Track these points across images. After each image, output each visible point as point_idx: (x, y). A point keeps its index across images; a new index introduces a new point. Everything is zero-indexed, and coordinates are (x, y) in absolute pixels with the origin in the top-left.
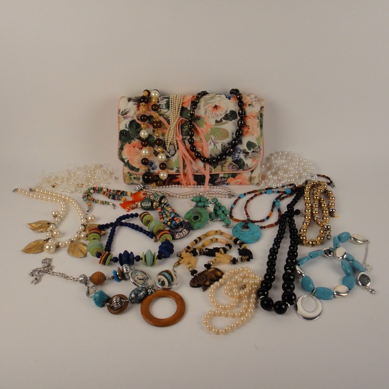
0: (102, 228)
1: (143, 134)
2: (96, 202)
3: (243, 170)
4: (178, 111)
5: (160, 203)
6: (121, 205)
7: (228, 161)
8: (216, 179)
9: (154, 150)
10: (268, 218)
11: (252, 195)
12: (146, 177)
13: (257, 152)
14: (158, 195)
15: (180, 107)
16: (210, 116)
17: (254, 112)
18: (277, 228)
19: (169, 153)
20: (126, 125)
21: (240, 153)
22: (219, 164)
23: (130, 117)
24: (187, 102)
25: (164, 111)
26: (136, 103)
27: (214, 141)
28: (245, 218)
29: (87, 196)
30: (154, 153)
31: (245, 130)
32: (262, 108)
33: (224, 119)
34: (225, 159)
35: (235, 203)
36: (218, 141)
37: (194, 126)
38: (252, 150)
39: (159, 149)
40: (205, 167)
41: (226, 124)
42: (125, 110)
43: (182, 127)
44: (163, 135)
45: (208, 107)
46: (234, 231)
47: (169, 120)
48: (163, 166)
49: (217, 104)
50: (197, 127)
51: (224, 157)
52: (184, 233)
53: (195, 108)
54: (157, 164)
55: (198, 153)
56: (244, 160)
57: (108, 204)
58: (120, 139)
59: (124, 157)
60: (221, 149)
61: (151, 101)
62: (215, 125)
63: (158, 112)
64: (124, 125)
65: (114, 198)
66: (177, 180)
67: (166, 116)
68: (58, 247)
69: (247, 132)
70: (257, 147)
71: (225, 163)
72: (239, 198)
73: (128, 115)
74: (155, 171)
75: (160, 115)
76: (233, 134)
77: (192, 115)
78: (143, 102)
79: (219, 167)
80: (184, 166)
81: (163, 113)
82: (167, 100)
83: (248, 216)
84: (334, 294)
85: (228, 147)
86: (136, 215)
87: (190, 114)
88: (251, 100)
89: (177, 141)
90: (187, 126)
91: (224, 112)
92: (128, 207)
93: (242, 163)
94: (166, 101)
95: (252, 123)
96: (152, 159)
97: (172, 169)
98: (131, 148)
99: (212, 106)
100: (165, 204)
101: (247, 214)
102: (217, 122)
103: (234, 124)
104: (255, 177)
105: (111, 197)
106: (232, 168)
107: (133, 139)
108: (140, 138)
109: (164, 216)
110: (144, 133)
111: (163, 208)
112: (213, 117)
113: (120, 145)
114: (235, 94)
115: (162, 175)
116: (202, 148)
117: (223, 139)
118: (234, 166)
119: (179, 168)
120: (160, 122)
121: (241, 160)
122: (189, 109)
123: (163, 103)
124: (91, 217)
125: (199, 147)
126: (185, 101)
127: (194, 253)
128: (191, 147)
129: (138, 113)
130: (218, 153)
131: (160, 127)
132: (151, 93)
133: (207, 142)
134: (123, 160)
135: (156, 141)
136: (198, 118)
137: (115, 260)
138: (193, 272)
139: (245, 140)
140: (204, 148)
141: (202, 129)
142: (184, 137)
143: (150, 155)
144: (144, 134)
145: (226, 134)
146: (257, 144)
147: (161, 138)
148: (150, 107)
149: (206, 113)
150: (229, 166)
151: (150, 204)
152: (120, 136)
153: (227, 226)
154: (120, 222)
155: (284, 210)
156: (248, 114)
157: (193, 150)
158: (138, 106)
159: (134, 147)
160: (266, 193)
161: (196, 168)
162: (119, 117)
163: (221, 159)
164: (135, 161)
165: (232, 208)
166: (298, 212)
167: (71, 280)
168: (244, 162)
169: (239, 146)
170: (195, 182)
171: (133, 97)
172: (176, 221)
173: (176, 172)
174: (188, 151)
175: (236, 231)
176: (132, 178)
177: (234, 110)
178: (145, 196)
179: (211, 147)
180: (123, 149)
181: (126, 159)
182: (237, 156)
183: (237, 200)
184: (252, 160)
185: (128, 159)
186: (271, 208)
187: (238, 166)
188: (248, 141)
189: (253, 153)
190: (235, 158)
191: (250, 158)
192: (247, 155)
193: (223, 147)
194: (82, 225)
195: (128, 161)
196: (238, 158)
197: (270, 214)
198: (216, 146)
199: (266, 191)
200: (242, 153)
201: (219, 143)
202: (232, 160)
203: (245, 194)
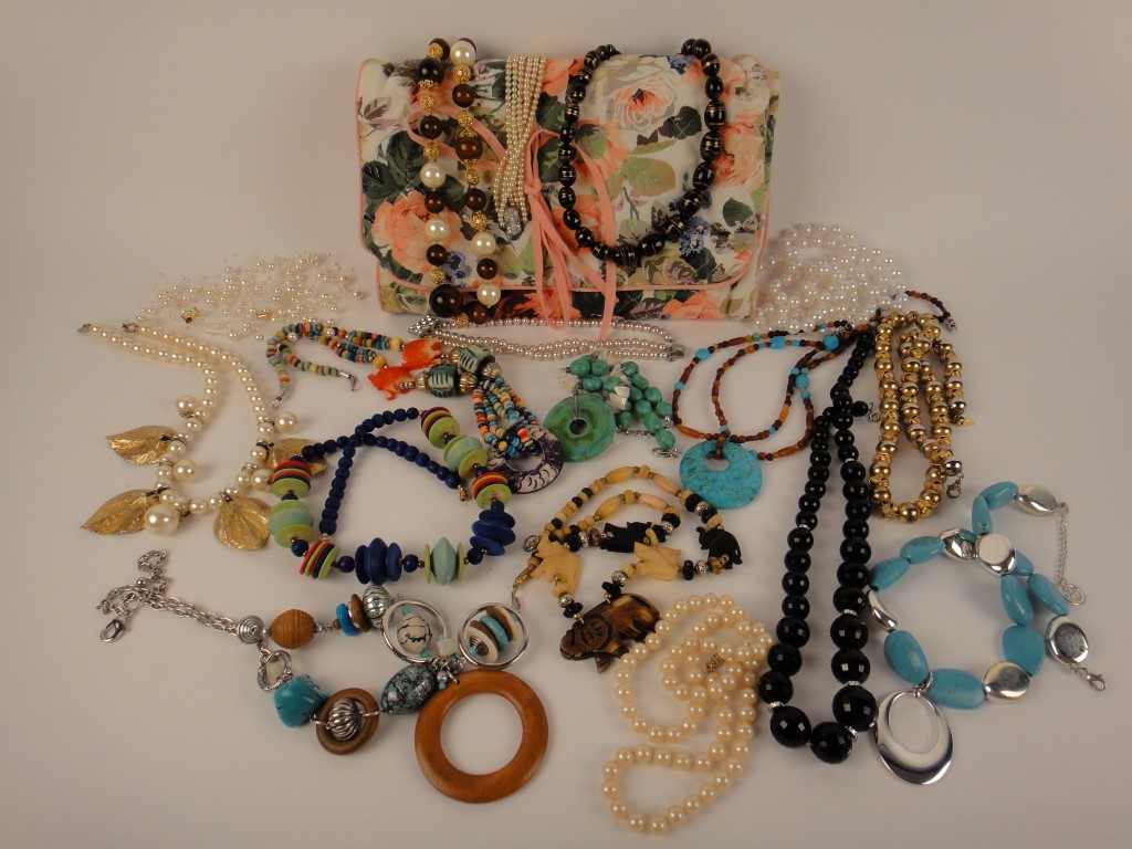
0: (316, 452)
1: (428, 174)
2: (303, 369)
3: (710, 282)
4: (530, 109)
5: (479, 376)
6: (371, 378)
7: (669, 254)
8: (632, 305)
9: (464, 223)
10: (777, 425)
11: (732, 351)
12: (440, 300)
13: (752, 232)
14: (473, 354)
15: (537, 96)
16: (623, 124)
17: (750, 114)
18: (803, 461)
19: (504, 230)
20: (380, 147)
21: (702, 233)
22: (643, 264)
23: (391, 122)
24: (556, 79)
25: (489, 105)
26: (409, 80)
27: (631, 197)
28: (716, 429)
29: (280, 350)
30: (462, 230)
31: (722, 165)
32: (774, 99)
33: (664, 134)
34: (659, 250)
35: (684, 378)
36: (641, 198)
37: (575, 151)
38: (738, 224)
39: (477, 221)
40: (604, 272)
41: (667, 149)
42: (376, 102)
43: (542, 157)
44: (488, 177)
45: (618, 96)
46: (686, 468)
47: (505, 133)
48: (488, 268)
49: (643, 88)
50: (585, 157)
51: (659, 244)
52: (544, 475)
53: (581, 99)
54: (471, 261)
55: (587, 232)
56: (714, 253)
57: (338, 375)
58: (365, 188)
59: (378, 243)
60: (649, 221)
61: (450, 76)
62: (636, 151)
63: (472, 110)
64: (375, 146)
65: (353, 357)
66: (528, 305)
67: (497, 121)
68: (185, 515)
69: (727, 172)
70: (752, 218)
71: (661, 261)
72: (696, 360)
73: (384, 116)
74: (465, 280)
75: (479, 118)
76: (686, 177)
77: (571, 119)
78: (427, 77)
79: (643, 272)
80: (547, 269)
81: (487, 113)
82: (499, 71)
83: (723, 422)
84: (985, 692)
85: (671, 214)
86: (413, 413)
87: (566, 115)
88: (743, 76)
89: (526, 196)
90: (555, 153)
91: (664, 110)
92: (391, 388)
93: (707, 261)
94: (496, 76)
95: (743, 144)
96: (457, 246)
97: (513, 276)
98: (398, 215)
99: (629, 91)
100: (492, 381)
101: (719, 413)
102: (642, 140)
103: (692, 147)
104: (740, 303)
105: (345, 353)
106: (680, 276)
107: (401, 188)
108: (421, 187)
109: (490, 416)
110: (433, 173)
111: (486, 394)
112: (632, 127)
113: (366, 207)
114: (699, 56)
115: (484, 293)
116: (598, 219)
117: (658, 194)
118: (684, 269)
119: (533, 273)
120: (479, 140)
121: (704, 252)
122: (562, 100)
123: (487, 80)
124: (287, 420)
125: (590, 214)
126: (549, 77)
127: (573, 542)
128: (565, 214)
129: (413, 110)
130: (643, 233)
131: (478, 155)
132: (452, 50)
133: (611, 200)
134: (374, 249)
135: (467, 197)
136: (588, 129)
137: (345, 565)
138: (572, 609)
139: (721, 195)
140: (603, 218)
141: (599, 161)
142: (548, 184)
143: (452, 237)
144: (431, 175)
145: (664, 176)
146: (752, 208)
147: (482, 186)
148: (450, 94)
149: (610, 112)
150: (670, 271)
151: (451, 381)
152: (364, 180)
153: (665, 451)
154: (365, 436)
155: (823, 402)
156: (732, 119)
157: (571, 225)
158: (415, 91)
159: (405, 212)
160: (768, 345)
161: (579, 276)
162: (359, 123)
163: (649, 252)
164: (409, 252)
165: (677, 394)
166: (861, 409)
167: (217, 627)
168: (713, 259)
169: (704, 215)
170: (577, 312)
171: (398, 61)
172: (524, 440)
173: (523, 284)
174: (557, 225)
175: (691, 471)
176: (404, 300)
177: (691, 104)
178: (438, 353)
179: (623, 214)
180: (374, 218)
181: (385, 247)
182: (694, 243)
183: (691, 367)
184: (736, 254)
185: (389, 248)
186: (785, 394)
187: (695, 271)
188: (726, 199)
189: (741, 234)
190: (689, 246)
191: (732, 248)
192: (722, 238)
193: (656, 214)
194: (259, 444)
195: (390, 252)
196: (696, 247)
197: (784, 415)
198: (637, 213)
199: (769, 340)
200: (709, 235)
201: (644, 203)
202: (681, 254)
203: (711, 350)
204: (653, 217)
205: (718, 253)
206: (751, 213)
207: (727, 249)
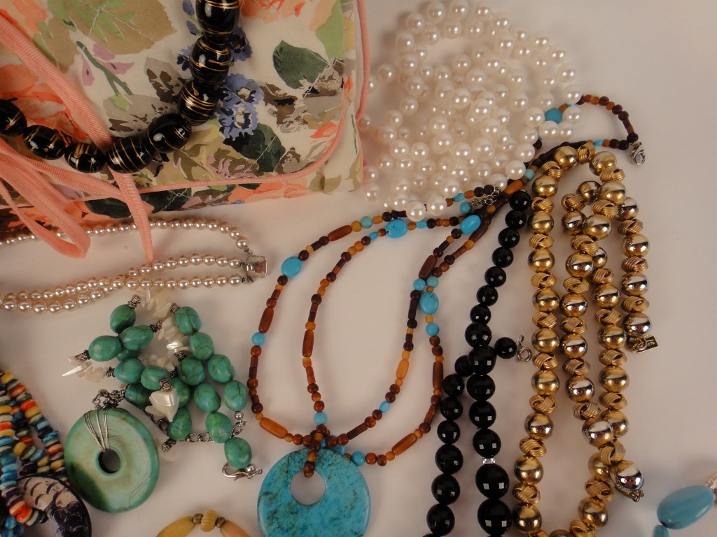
3: (282, 173)
7: (206, 140)
8: (182, 200)
10: (393, 393)
11: (331, 256)
13: (333, 93)
18: (432, 443)
21: (250, 100)
22: (169, 157)
27: (99, 59)
34: (186, 137)
35: (266, 321)
36: (119, 59)
38: (306, 84)
56: (277, 131)
60: (153, 93)
70: (328, 71)
71: (196, 150)
72: (283, 280)
79: (174, 168)
83: (319, 406)
93: (269, 144)
101: (313, 388)
104: (337, 181)
106: (232, 172)
117: (149, 44)
118: (235, 162)
121: (260, 132)
130: (150, 114)
139: (263, 38)
145: (149, 13)
146: (324, 55)
150: (216, 164)
155: (458, 347)
160: (383, 232)
165: (256, 352)
166: (506, 348)
168: (278, 142)
169: (241, 69)
182: (241, 119)
183: (276, 294)
184: (314, 131)
186: (405, 329)
187: (254, 162)
188: (276, 44)
189: (315, 99)
190: (233, 126)
191: (305, 122)
192: (285, 109)
193: (159, 80)
196: (246, 125)
197: (403, 371)
198: (124, 85)
199: (384, 224)
200: (262, 103)
201: (129, 66)
202: (224, 137)
203: (304, 256)
204: (156, 86)
205: (283, 131)
206: (324, 64)
207: (296, 124)
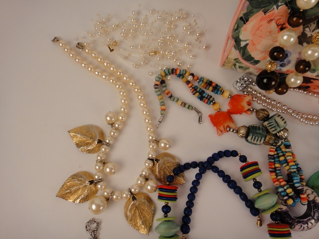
0: (181, 169)
2: (174, 101)
5: (276, 136)
6: (211, 116)
14: (278, 125)
29: (161, 84)
54: (294, 59)
57: (192, 110)
59: (241, 37)
65: (201, 98)
74: (283, 68)
86: (234, 153)
92: (222, 128)
97: (315, 72)
98: (265, 23)
100: (283, 142)
105: (197, 94)
107: (277, 2)
108: (292, 6)
111: (278, 148)
113: (245, 11)
134: (237, 41)
159: (271, 21)
164: (259, 46)
176: (237, 66)
178: (250, 107)
180: (247, 20)
181: (245, 41)
185: (247, 42)
194: (149, 159)
195: (247, 45)
